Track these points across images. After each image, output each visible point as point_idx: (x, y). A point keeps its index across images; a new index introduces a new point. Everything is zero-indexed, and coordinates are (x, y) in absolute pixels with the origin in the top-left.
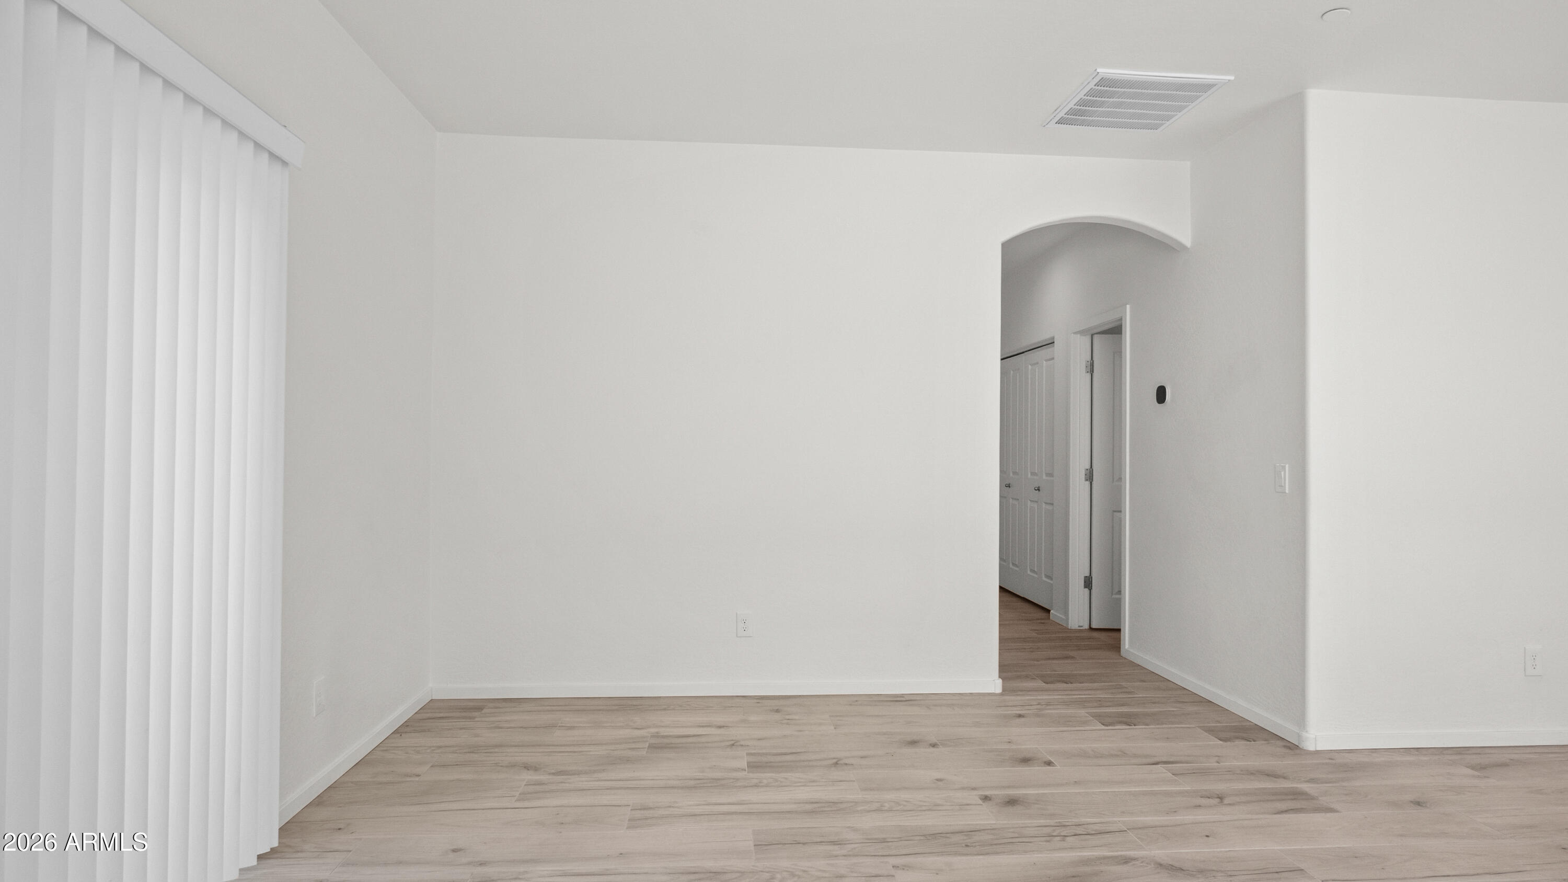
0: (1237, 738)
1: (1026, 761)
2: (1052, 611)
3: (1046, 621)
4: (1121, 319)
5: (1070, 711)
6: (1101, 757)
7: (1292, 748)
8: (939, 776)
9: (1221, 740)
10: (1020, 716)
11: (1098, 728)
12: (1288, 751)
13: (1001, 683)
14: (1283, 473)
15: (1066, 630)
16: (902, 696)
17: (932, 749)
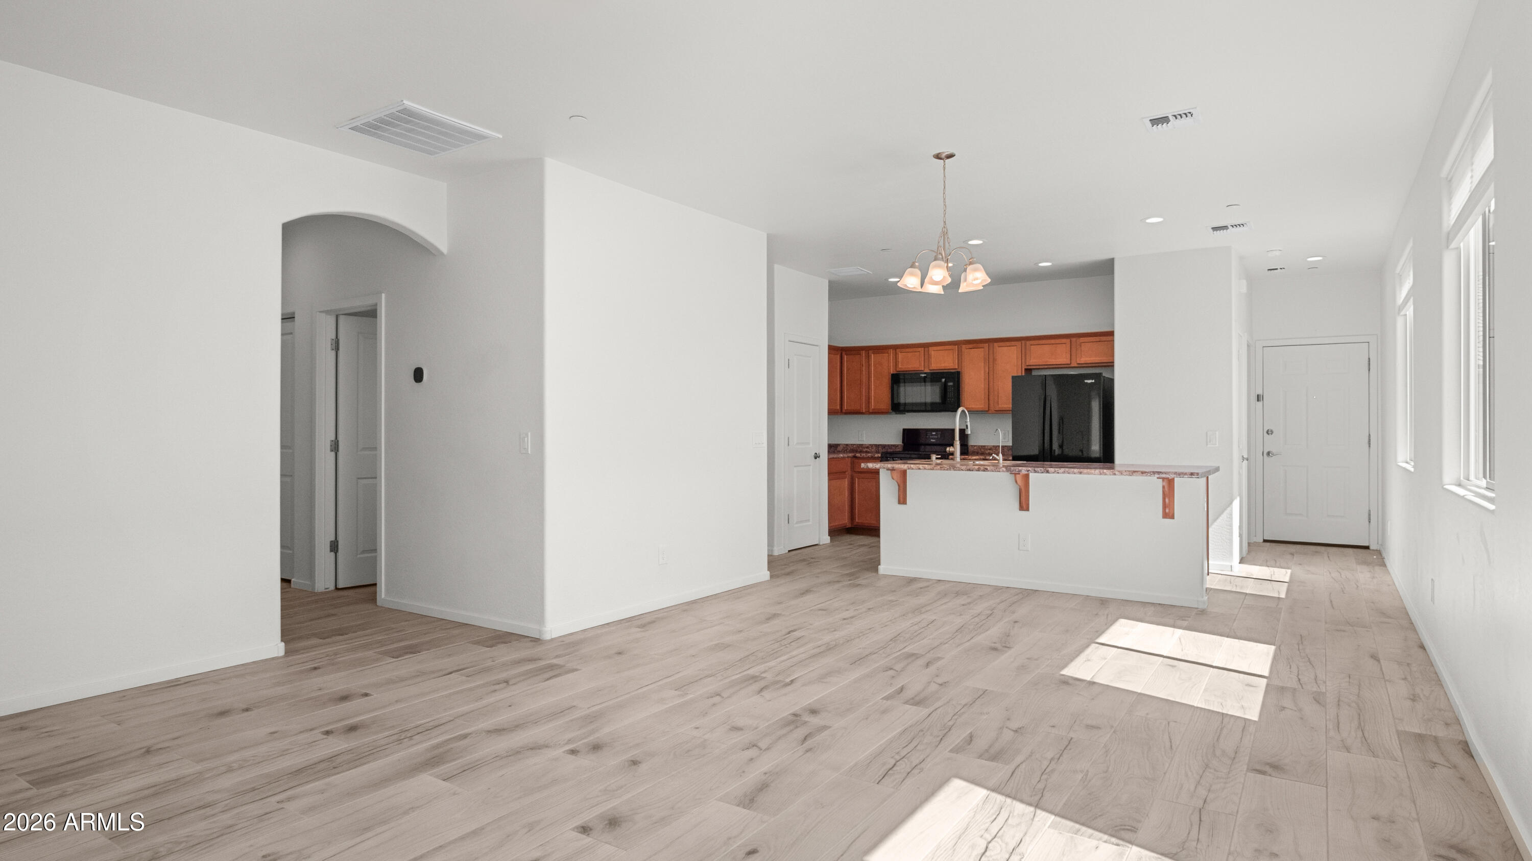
0: (498, 643)
1: (345, 698)
2: (293, 580)
3: (287, 590)
4: (376, 305)
5: (360, 655)
6: (406, 680)
7: (536, 641)
8: (273, 730)
9: (488, 647)
10: (315, 668)
11: (388, 662)
12: (534, 643)
13: (284, 646)
14: (526, 439)
15: (314, 594)
16: (177, 680)
17: (246, 714)
